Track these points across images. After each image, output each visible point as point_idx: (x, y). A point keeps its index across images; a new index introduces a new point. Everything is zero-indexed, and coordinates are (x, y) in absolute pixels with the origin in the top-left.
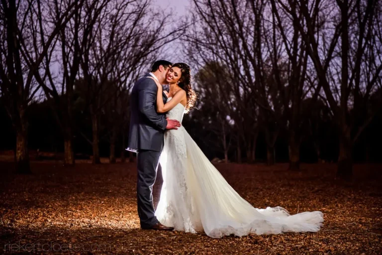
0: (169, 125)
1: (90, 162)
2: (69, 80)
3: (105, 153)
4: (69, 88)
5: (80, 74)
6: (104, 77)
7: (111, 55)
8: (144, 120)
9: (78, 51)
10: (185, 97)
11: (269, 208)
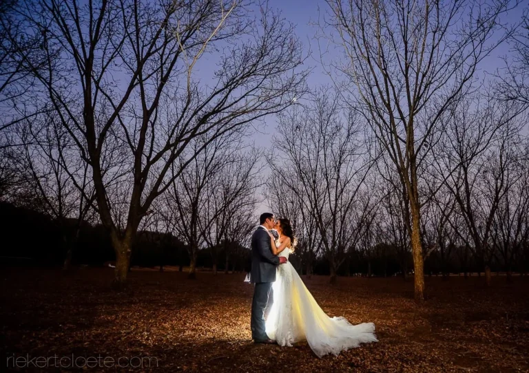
0: (281, 261)
1: (224, 272)
2: (218, 239)
3: (230, 269)
4: (218, 242)
5: (223, 238)
6: (233, 239)
7: (236, 231)
8: (265, 260)
9: (223, 228)
10: (290, 243)
11: (335, 317)
